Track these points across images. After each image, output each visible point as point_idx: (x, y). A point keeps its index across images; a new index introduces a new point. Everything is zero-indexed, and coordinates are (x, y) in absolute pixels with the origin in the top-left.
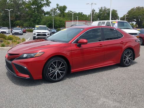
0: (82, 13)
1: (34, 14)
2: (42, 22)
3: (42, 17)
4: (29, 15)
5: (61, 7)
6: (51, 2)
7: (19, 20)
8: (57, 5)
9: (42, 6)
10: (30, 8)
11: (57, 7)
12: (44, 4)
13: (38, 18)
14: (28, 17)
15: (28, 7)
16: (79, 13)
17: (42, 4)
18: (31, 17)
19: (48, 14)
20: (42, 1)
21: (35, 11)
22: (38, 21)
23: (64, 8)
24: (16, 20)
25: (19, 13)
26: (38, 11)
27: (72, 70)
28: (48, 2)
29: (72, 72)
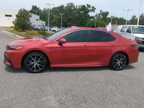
0: (123, 18)
1: (81, 18)
2: (86, 25)
3: (87, 20)
4: (77, 18)
5: (104, 12)
6: (96, 9)
7: (70, 22)
8: (101, 11)
9: (89, 11)
10: (79, 13)
11: (101, 13)
12: (90, 10)
13: (84, 21)
14: (76, 20)
15: (77, 13)
16: (121, 18)
17: (88, 10)
18: (79, 20)
19: (92, 19)
20: (89, 8)
21: (82, 15)
22: (83, 23)
23: (107, 13)
24: (68, 22)
25: (71, 17)
26: (85, 15)
27: (51, 65)
28: (93, 8)
29: (51, 67)
